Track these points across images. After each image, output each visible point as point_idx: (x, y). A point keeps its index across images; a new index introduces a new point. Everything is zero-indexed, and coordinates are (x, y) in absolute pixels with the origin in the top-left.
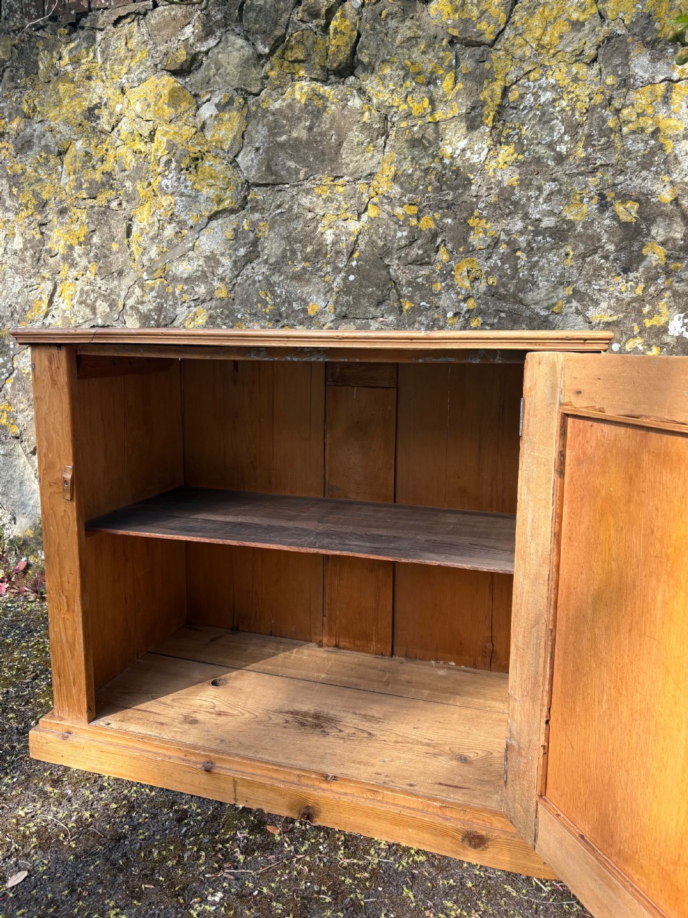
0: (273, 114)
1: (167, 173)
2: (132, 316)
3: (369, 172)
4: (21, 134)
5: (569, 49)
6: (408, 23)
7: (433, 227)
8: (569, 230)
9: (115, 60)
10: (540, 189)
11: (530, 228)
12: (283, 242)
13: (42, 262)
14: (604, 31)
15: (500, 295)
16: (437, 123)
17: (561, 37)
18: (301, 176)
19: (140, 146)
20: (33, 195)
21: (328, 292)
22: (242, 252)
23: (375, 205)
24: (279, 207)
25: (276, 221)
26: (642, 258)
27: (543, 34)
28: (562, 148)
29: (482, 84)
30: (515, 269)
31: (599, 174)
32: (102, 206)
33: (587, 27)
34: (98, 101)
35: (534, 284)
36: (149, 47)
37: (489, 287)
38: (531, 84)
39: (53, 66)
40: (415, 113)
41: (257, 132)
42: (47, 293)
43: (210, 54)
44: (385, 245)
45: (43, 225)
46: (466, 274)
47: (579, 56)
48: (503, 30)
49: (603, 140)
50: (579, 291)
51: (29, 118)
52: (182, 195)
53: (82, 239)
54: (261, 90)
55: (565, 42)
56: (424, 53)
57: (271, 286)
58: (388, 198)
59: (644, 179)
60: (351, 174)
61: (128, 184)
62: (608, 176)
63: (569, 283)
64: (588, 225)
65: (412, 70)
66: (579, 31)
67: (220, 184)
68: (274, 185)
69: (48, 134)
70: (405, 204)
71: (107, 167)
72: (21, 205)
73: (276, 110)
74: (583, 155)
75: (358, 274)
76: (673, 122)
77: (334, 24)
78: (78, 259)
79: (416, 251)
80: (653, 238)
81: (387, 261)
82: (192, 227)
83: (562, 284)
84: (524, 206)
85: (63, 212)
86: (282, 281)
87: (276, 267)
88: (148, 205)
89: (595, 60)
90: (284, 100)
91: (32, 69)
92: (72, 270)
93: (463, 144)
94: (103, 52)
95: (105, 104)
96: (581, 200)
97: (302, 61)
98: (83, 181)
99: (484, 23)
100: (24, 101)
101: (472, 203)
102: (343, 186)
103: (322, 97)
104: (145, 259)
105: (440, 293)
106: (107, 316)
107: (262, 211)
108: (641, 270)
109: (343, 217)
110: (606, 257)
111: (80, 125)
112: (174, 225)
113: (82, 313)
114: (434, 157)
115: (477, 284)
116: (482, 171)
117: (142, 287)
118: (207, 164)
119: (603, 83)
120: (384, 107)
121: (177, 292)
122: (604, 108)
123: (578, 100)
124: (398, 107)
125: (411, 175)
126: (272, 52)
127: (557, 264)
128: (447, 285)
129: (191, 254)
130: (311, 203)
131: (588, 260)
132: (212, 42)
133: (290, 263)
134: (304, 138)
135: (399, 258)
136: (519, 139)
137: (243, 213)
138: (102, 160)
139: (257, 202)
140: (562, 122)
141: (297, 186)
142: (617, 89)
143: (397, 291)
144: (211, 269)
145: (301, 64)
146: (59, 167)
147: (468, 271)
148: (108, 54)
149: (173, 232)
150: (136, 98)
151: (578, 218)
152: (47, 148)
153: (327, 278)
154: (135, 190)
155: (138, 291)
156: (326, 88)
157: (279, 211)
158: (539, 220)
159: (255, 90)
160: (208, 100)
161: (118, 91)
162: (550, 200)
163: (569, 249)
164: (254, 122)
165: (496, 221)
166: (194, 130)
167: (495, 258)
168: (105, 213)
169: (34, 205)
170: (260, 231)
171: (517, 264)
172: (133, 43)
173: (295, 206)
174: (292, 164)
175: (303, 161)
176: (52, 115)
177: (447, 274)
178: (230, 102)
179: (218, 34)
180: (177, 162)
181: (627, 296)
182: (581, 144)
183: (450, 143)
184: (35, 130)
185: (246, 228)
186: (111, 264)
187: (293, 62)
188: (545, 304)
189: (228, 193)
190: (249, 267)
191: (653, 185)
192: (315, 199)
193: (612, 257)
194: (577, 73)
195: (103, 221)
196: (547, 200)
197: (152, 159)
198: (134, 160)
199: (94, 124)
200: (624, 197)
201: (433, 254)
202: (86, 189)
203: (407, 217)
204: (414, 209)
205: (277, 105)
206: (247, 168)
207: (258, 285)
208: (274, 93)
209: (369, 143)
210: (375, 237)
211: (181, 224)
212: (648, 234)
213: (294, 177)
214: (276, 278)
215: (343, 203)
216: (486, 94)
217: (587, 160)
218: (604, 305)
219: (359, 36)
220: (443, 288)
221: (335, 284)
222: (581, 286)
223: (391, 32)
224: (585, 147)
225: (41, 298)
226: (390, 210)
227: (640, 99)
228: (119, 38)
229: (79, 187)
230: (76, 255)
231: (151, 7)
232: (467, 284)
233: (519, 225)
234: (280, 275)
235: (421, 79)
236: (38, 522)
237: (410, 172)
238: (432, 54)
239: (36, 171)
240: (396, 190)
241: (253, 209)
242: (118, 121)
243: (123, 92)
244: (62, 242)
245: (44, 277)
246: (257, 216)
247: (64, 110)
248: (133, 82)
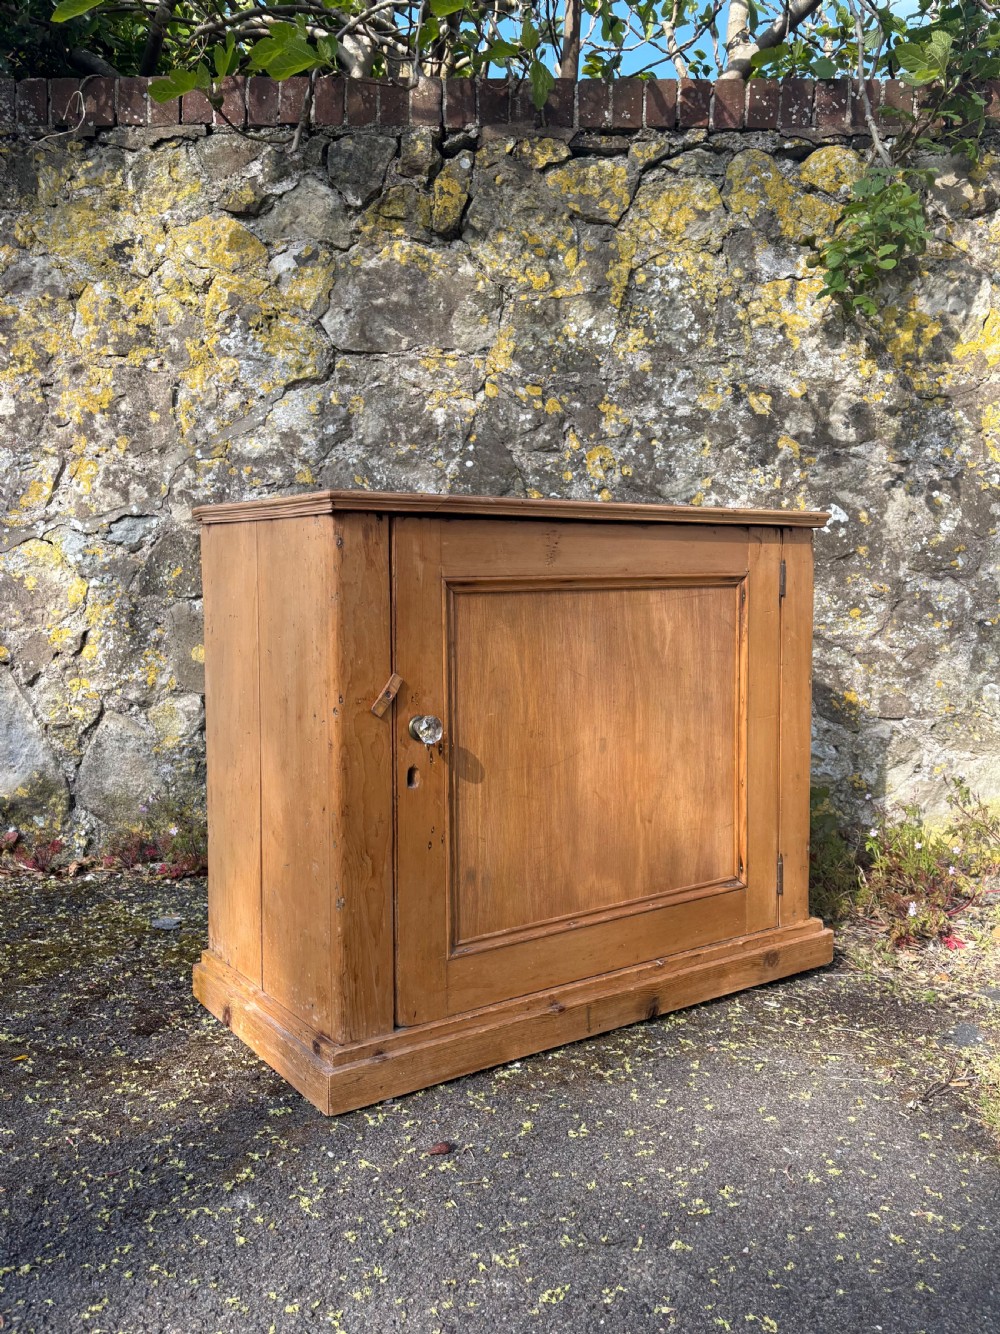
0: (367, 273)
1: (228, 331)
2: (182, 503)
3: (482, 346)
4: (12, 268)
5: (696, 238)
6: (525, 192)
7: (560, 411)
8: (704, 420)
9: (155, 190)
10: (673, 376)
11: (665, 416)
12: (382, 420)
13: (44, 432)
14: (729, 222)
15: (637, 486)
16: (557, 300)
17: (687, 225)
18: (404, 345)
19: (191, 297)
20: (33, 346)
21: (439, 479)
22: (331, 429)
23: (494, 383)
24: (376, 379)
25: (373, 396)
26: (777, 451)
27: (669, 220)
28: (694, 336)
29: (607, 264)
30: (651, 458)
31: (731, 365)
32: (135, 366)
33: (712, 217)
34: (129, 237)
35: (672, 474)
36: (202, 180)
37: (624, 477)
38: (658, 268)
39: (62, 187)
40: (535, 287)
41: (346, 292)
42: (51, 472)
43: (284, 199)
44: (507, 428)
45: (47, 385)
46: (598, 463)
47: (705, 245)
48: (628, 210)
49: (734, 331)
50: (718, 483)
51: (24, 248)
52: (249, 358)
53: (105, 406)
54: (350, 246)
55: (691, 230)
56: (542, 225)
57: (368, 471)
58: (507, 376)
59: (774, 373)
60: (464, 348)
61: (173, 341)
62: (740, 367)
63: (707, 475)
64: (723, 415)
65: (531, 241)
66: (704, 220)
67: (301, 348)
68: (369, 353)
69: (56, 272)
70: (527, 384)
71: (144, 318)
72: (13, 358)
73: (371, 269)
74: (714, 345)
75: (477, 460)
76: (799, 319)
77: (438, 182)
78: (101, 431)
79: (542, 437)
80: (787, 431)
81: (509, 447)
82: (262, 397)
83: (700, 475)
84: (657, 393)
85: (77, 370)
86: (383, 466)
87: (376, 448)
88: (201, 368)
89: (720, 251)
90: (380, 259)
91: (28, 187)
92: (93, 444)
93: (588, 323)
94: (136, 178)
95: (140, 242)
96: (715, 390)
97: (402, 219)
98: (109, 333)
99: (607, 201)
100: (17, 226)
101: (601, 386)
102: (454, 360)
103: (427, 260)
104: (199, 434)
105: (571, 483)
106: (144, 504)
107: (354, 382)
108: (777, 463)
109: (455, 394)
110: (743, 449)
111: (103, 264)
112: (238, 393)
113: (108, 499)
114: (557, 334)
115: (610, 474)
116: (611, 354)
117: (194, 467)
118: (283, 324)
119: (729, 274)
120: (501, 277)
121: (244, 475)
122: (734, 300)
123: (707, 290)
124: (516, 279)
125: (532, 353)
126: (365, 205)
127: (694, 455)
128: (578, 474)
129: (261, 429)
130: (416, 377)
131: (726, 451)
132: (286, 185)
133: (392, 444)
134: (407, 303)
135: (524, 443)
136: (648, 323)
137: (328, 383)
138: (136, 310)
139: (348, 372)
140: (693, 309)
141: (398, 356)
142: (745, 282)
143: (523, 479)
144: (289, 449)
145: (400, 222)
146: (71, 315)
147: (601, 460)
148: (144, 183)
149: (238, 402)
150: (185, 239)
151: (714, 408)
152: (53, 289)
153: (439, 463)
154: (183, 349)
155: (189, 472)
156: (430, 250)
157: (376, 384)
158: (674, 408)
159: (343, 244)
160: (285, 251)
161: (160, 229)
162: (685, 388)
163: (705, 439)
164: (341, 281)
165: (628, 406)
166: (267, 284)
167: (628, 446)
168: (140, 375)
169: (34, 360)
170: (352, 406)
171: (653, 454)
172: (180, 172)
173: (396, 380)
174: (392, 331)
175: (405, 328)
176: (60, 248)
177: (578, 462)
178: (314, 255)
179: (296, 176)
180: (243, 319)
181: (766, 489)
182: (712, 334)
183: (575, 321)
184: (34, 265)
185: (335, 401)
186: (150, 438)
187: (391, 218)
188: (684, 497)
189: (311, 360)
190: (340, 447)
191: (783, 379)
192: (421, 373)
193: (748, 449)
194: (704, 262)
195: (136, 385)
196: (681, 388)
197: (207, 314)
198: (181, 313)
199: (124, 265)
200: (757, 389)
201: (561, 441)
202: (113, 344)
203: (531, 398)
204: (538, 391)
205: (372, 264)
206: (334, 332)
207: (352, 469)
208: (367, 250)
209: (483, 314)
210: (494, 420)
211: (248, 392)
212: (782, 428)
213: (394, 346)
214: (374, 462)
215: (455, 380)
216: (611, 275)
217: (719, 350)
218: (744, 497)
219: (470, 200)
220: (575, 478)
221: (449, 470)
222: (719, 476)
223: (506, 199)
224: (716, 337)
225: (41, 480)
226: (511, 390)
227: (765, 292)
228: (159, 164)
229: (104, 341)
230: (97, 426)
231: (205, 133)
232: (600, 473)
233: (652, 412)
234: (380, 459)
235: (541, 251)
236: (36, 776)
237: (531, 349)
238: (552, 227)
239: (35, 317)
240: (516, 368)
241: (343, 380)
242: (158, 265)
243: (165, 229)
244: (78, 408)
245: (46, 453)
246: (348, 388)
247: (79, 245)
248: (179, 219)
